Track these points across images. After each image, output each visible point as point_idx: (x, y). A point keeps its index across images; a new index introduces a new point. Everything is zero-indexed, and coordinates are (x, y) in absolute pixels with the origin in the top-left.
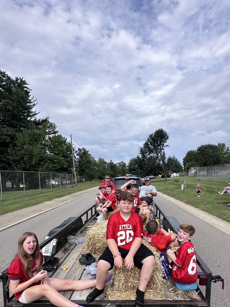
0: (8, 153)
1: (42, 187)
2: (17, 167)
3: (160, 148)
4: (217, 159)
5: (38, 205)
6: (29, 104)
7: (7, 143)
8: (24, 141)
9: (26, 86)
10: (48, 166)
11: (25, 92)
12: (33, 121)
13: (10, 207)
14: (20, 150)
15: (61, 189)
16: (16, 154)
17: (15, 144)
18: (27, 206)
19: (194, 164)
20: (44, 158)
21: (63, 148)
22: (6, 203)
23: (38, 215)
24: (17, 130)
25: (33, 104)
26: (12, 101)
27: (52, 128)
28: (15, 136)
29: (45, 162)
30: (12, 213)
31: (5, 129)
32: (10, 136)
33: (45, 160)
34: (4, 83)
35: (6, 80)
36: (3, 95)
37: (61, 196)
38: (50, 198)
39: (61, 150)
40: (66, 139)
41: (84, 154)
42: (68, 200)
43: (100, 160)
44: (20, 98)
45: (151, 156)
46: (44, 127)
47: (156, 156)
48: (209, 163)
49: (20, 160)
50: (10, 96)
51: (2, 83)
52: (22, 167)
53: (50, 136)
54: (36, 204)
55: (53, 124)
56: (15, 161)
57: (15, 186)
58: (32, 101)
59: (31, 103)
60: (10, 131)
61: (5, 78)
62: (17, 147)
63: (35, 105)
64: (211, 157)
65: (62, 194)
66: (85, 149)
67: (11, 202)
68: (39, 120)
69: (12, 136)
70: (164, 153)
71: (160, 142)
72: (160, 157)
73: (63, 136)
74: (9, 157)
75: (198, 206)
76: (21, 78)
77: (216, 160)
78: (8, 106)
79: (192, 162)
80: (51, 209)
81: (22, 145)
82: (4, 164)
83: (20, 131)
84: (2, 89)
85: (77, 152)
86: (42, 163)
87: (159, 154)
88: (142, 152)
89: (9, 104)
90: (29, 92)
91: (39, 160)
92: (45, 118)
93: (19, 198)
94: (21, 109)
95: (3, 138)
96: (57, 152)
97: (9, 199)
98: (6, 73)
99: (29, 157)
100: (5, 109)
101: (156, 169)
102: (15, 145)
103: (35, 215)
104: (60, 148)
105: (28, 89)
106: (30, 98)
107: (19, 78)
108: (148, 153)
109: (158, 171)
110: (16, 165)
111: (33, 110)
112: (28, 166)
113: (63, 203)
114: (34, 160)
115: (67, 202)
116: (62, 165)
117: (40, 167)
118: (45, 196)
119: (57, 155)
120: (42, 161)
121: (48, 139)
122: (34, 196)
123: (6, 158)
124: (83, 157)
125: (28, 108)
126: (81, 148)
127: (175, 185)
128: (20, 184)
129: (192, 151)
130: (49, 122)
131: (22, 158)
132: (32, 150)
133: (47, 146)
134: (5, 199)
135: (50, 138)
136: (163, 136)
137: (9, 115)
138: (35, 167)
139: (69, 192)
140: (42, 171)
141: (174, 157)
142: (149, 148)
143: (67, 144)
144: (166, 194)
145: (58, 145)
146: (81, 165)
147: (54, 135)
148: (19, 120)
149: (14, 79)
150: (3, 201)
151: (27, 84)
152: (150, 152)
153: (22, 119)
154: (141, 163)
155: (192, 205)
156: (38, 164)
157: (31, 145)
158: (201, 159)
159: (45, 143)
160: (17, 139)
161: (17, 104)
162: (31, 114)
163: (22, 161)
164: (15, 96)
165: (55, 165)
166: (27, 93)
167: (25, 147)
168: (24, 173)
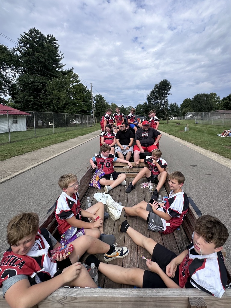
0: (40, 97)
1: (67, 126)
2: (47, 109)
3: (164, 96)
4: (211, 106)
5: (66, 142)
6: (57, 57)
7: (39, 89)
8: (53, 88)
9: (55, 42)
10: (72, 109)
11: (54, 47)
12: (60, 72)
13: (41, 143)
14: (50, 95)
15: (83, 128)
16: (47, 98)
17: (46, 89)
18: (57, 142)
19: (189, 110)
20: (69, 102)
21: (83, 94)
22: (39, 139)
23: (66, 152)
24: (47, 79)
25: (60, 57)
26: (44, 54)
27: (76, 78)
28: (46, 83)
29: (70, 105)
30: (44, 148)
31: (38, 77)
32: (42, 83)
33: (69, 103)
34: (37, 39)
35: (40, 37)
36: (37, 49)
37: (84, 134)
38: (75, 136)
39: (82, 96)
40: (86, 87)
41: (100, 99)
42: (90, 138)
43: (113, 104)
44: (51, 52)
45: (156, 102)
46: (69, 77)
47: (160, 103)
48: (203, 109)
49: (50, 103)
50: (42, 50)
51: (36, 39)
52: (51, 109)
53: (73, 84)
54: (63, 141)
55: (76, 74)
56: (45, 104)
57: (45, 124)
58: (60, 55)
59: (59, 57)
60: (42, 79)
61: (38, 35)
62: (47, 92)
63: (62, 58)
64: (205, 104)
65: (84, 132)
66: (101, 96)
67: (42, 138)
68: (65, 71)
69: (44, 83)
70: (167, 100)
71: (164, 91)
72: (163, 103)
73: (84, 84)
74: (41, 101)
75: (207, 148)
76: (52, 35)
77: (209, 107)
78: (41, 59)
79: (188, 108)
80: (77, 146)
81: (52, 91)
82: (36, 106)
83: (50, 80)
84: (36, 44)
85: (95, 97)
86: (67, 106)
87: (163, 101)
88: (149, 99)
89: (42, 56)
90: (58, 47)
91: (65, 104)
92: (70, 69)
93: (49, 135)
94: (51, 61)
95: (36, 85)
96: (79, 98)
97: (41, 135)
98: (39, 31)
99: (57, 101)
100: (38, 61)
101: (160, 113)
102: (46, 91)
103: (64, 152)
104: (81, 94)
105: (57, 44)
106: (59, 52)
107: (50, 35)
108: (154, 100)
109: (162, 115)
110: (47, 107)
111: (61, 62)
112: (56, 108)
113: (86, 140)
114: (61, 103)
115: (89, 140)
116: (83, 108)
117: (65, 110)
118: (71, 134)
119: (79, 99)
120: (67, 104)
121: (72, 86)
122: (61, 133)
123: (38, 101)
124: (100, 102)
125: (57, 60)
126: (98, 94)
127: (178, 127)
128: (49, 123)
129: (188, 99)
130: (73, 73)
131: (52, 102)
132: (60, 96)
133: (71, 92)
134: (38, 135)
135: (73, 86)
136: (167, 86)
137: (41, 66)
138: (61, 110)
139: (90, 130)
140: (67, 113)
141: (175, 103)
142: (155, 95)
143: (86, 91)
144: (172, 135)
145: (79, 92)
146: (98, 108)
147: (76, 83)
148: (50, 70)
149: (46, 36)
150: (36, 137)
151: (56, 40)
152: (155, 99)
153: (52, 70)
154: (148, 108)
155: (201, 147)
156: (64, 107)
157: (59, 91)
158: (197, 106)
159: (69, 89)
160: (48, 86)
161: (48, 57)
162: (59, 66)
163: (51, 104)
164: (47, 50)
165: (77, 108)
166: (56, 48)
167: (54, 92)
168: (54, 114)
